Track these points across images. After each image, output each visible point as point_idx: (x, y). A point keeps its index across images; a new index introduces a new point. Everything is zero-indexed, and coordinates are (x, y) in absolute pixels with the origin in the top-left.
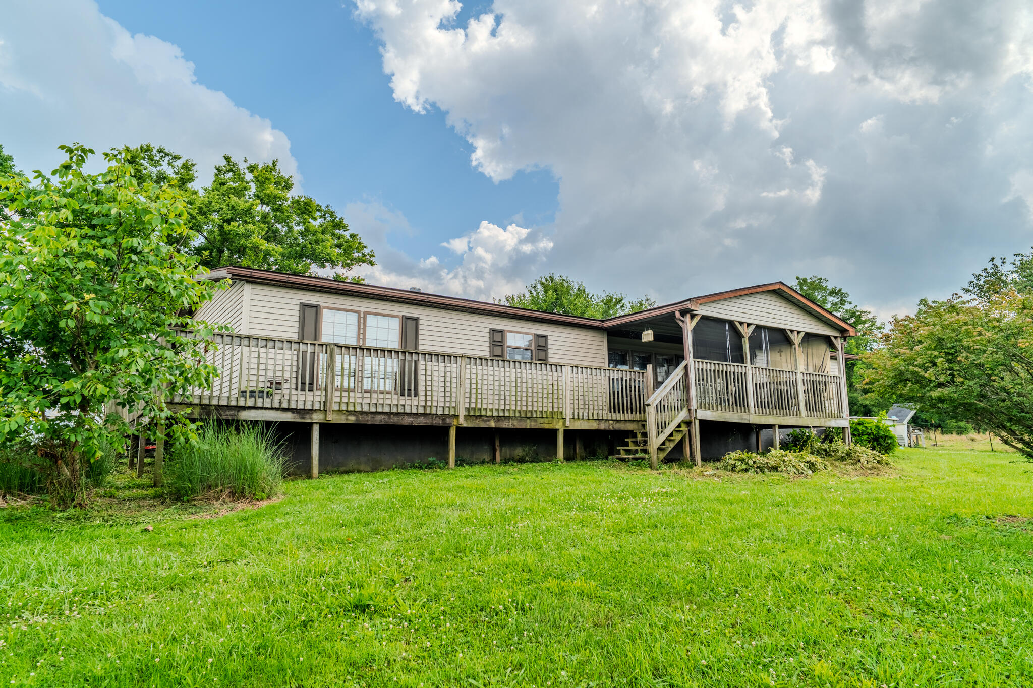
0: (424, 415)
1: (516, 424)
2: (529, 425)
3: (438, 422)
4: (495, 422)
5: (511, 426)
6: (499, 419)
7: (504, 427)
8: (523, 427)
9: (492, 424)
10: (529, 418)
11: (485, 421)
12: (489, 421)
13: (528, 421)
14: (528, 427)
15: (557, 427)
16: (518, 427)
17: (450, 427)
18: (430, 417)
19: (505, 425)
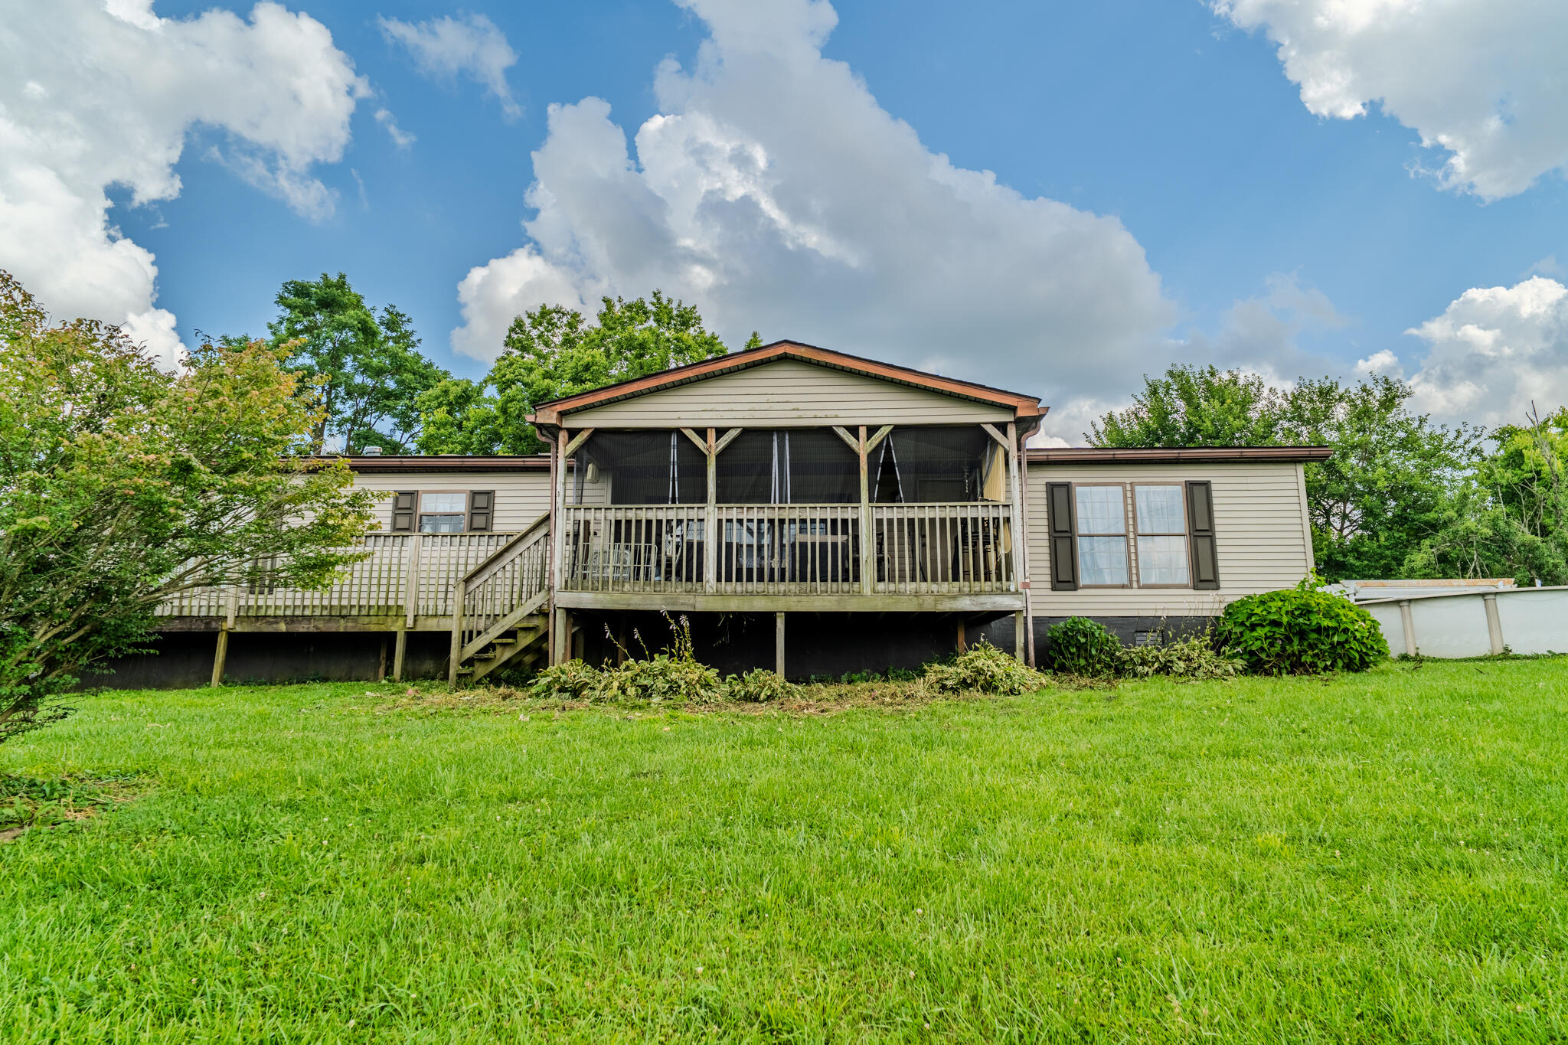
0: (180, 617)
1: (323, 627)
2: (342, 626)
3: (201, 627)
4: (287, 624)
5: (312, 629)
6: (293, 619)
7: (301, 630)
8: (333, 630)
9: (282, 627)
10: (344, 617)
11: (271, 623)
12: (277, 623)
13: (342, 621)
14: (342, 630)
15: (393, 629)
16: (324, 630)
17: (217, 633)
18: (188, 620)
19: (302, 627)
